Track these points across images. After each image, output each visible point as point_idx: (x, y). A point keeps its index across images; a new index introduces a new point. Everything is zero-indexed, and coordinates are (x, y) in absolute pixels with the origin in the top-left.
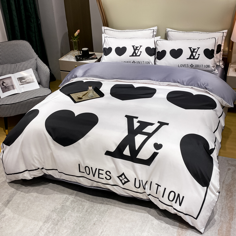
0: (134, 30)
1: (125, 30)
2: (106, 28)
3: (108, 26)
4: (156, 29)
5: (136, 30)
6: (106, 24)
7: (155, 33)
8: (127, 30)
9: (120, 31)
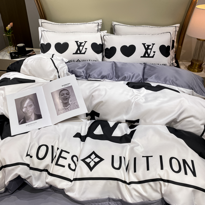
0: (76, 23)
1: (66, 24)
2: (43, 21)
3: (46, 19)
4: (101, 23)
5: (78, 23)
6: (44, 16)
7: (100, 27)
8: (67, 24)
9: (60, 24)
